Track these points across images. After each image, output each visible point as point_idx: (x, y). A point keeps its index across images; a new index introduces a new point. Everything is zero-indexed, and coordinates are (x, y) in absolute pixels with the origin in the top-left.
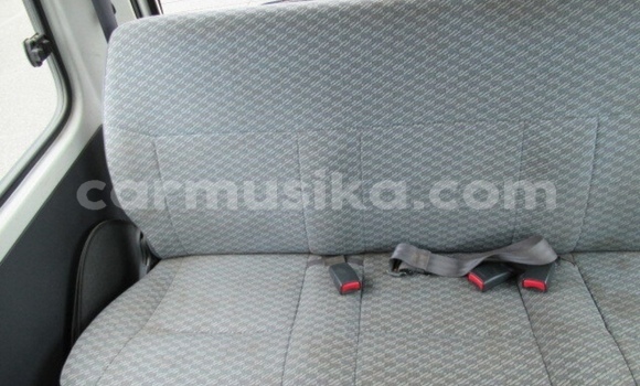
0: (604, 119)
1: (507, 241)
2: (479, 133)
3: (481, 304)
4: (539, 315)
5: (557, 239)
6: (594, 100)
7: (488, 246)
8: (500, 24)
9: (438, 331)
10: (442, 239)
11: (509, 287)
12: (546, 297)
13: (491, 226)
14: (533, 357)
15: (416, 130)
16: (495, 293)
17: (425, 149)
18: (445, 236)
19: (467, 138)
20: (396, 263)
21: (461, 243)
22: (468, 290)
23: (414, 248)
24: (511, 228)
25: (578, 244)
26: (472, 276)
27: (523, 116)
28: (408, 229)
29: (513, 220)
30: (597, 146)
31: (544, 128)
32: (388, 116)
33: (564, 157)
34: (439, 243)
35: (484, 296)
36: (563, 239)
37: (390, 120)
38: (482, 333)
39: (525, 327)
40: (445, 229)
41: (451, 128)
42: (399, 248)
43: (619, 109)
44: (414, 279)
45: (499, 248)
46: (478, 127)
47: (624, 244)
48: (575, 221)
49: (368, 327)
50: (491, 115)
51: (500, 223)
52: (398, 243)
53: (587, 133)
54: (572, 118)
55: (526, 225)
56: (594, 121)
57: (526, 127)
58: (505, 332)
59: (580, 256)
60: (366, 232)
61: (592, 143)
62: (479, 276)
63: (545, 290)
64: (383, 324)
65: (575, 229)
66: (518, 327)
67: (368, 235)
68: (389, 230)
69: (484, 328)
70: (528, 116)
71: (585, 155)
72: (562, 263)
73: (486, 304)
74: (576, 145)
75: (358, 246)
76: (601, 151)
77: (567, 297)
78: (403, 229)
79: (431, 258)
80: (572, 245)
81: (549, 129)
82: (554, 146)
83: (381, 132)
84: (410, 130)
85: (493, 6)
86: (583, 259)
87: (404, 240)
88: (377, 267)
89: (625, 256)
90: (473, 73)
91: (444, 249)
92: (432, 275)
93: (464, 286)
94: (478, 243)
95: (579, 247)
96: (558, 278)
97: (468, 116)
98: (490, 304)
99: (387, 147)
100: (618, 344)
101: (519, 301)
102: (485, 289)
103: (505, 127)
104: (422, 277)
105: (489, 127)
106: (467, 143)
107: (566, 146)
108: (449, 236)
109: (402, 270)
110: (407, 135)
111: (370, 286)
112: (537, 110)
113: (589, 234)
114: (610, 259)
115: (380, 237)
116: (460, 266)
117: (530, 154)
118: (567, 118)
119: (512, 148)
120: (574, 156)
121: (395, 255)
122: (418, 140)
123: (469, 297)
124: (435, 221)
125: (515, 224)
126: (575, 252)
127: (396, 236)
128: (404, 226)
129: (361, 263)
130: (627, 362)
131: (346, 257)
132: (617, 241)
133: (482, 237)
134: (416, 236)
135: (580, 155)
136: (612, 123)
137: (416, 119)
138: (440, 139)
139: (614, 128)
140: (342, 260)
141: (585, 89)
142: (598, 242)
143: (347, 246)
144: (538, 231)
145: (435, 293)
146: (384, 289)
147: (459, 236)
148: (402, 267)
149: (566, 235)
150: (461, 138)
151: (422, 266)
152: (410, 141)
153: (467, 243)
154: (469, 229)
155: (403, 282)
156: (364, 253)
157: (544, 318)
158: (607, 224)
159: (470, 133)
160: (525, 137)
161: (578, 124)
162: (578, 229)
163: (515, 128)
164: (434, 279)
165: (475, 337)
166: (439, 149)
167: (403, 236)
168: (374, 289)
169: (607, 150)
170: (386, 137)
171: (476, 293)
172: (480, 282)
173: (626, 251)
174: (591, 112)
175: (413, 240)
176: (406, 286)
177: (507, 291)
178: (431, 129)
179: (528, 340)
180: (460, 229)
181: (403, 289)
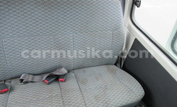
0: (74, 34)
1: (55, 69)
2: (42, 39)
3: (48, 88)
4: (63, 88)
5: (68, 67)
6: (71, 29)
7: (50, 71)
8: (42, 8)
9: (34, 99)
10: (36, 71)
11: (56, 82)
12: (65, 83)
13: (50, 65)
14: (60, 101)
15: (22, 39)
16: (52, 84)
17: (26, 44)
18: (37, 70)
19: (38, 41)
20: (22, 80)
21: (43, 71)
22: (44, 85)
23: (28, 75)
24: (55, 65)
25: (74, 67)
26: (45, 81)
27: (53, 34)
28: (25, 69)
29: (55, 63)
30: (73, 41)
31: (59, 37)
32: (11, 35)
33: (66, 45)
34: (36, 72)
35: (49, 86)
36: (69, 67)
37: (12, 36)
38: (47, 97)
39: (59, 93)
40: (37, 68)
41: (33, 38)
42: (23, 75)
43: (77, 32)
44: (28, 84)
45: (53, 71)
46: (41, 37)
47: (84, 66)
48: (71, 62)
49: (10, 103)
50: (44, 34)
51: (52, 64)
52: (22, 74)
53: (70, 38)
54: (66, 34)
55: (59, 64)
56: (72, 35)
57: (55, 37)
58: (54, 95)
59: (75, 70)
60: (10, 72)
61: (72, 41)
62: (47, 80)
63: (65, 81)
64: (15, 101)
65: (72, 64)
66: (57, 93)
67: (11, 73)
68: (19, 70)
69: (48, 95)
70: (55, 34)
71: (71, 44)
72: (70, 73)
73: (49, 88)
74: (68, 41)
75: (9, 77)
76: (74, 43)
77: (70, 82)
78: (23, 69)
79: (33, 77)
80: (72, 68)
81: (61, 38)
82: (62, 42)
83: (10, 40)
84: (20, 39)
85: (39, 2)
86: (75, 71)
87: (24, 73)
88: (16, 83)
89: (85, 69)
90: (37, 21)
91: (38, 74)
92: (34, 82)
93: (43, 84)
94: (47, 71)
95: (74, 68)
96: (69, 77)
97: (38, 34)
98: (50, 88)
99: (13, 44)
100: (81, 92)
101: (58, 85)
102: (49, 84)
103: (49, 37)
104: (31, 83)
105: (44, 37)
106: (39, 42)
107: (65, 42)
108: (38, 70)
109: (24, 82)
110: (19, 40)
111: (13, 89)
112: (57, 32)
113: (76, 64)
114: (81, 70)
115: (16, 73)
116: (42, 78)
117: (57, 44)
118: (65, 34)
119: (52, 43)
120: (68, 44)
121: (21, 78)
122: (23, 42)
123: (44, 87)
124: (33, 66)
125: (56, 64)
126: (73, 69)
127: (22, 72)
128: (23, 68)
129: (10, 82)
130: (83, 96)
131: (5, 81)
132: (83, 65)
133: (48, 69)
134: (28, 71)
135: (69, 44)
136: (76, 35)
137: (21, 35)
138: (30, 41)
139: (77, 37)
140: (3, 82)
141: (68, 27)
142: (78, 66)
143: (4, 77)
144: (63, 65)
145: (34, 87)
146: (17, 89)
147: (41, 69)
148: (24, 81)
149: (70, 65)
150: (37, 41)
151: (30, 80)
152: (20, 42)
153: (44, 71)
154: (44, 67)
155: (24, 86)
156: (12, 78)
157: (64, 89)
158: (79, 61)
159: (39, 39)
160: (55, 40)
161: (68, 36)
162: (73, 63)
163: (52, 37)
164: (34, 83)
165: (45, 99)
166: (30, 44)
167: (24, 72)
168: (14, 90)
169: (76, 43)
170: (12, 41)
171: (46, 85)
172: (47, 82)
173: (85, 67)
174: (71, 32)
175: (27, 72)
176: (25, 87)
177: (55, 83)
178: (26, 38)
179: (60, 96)
180: (41, 67)
181: (24, 88)
